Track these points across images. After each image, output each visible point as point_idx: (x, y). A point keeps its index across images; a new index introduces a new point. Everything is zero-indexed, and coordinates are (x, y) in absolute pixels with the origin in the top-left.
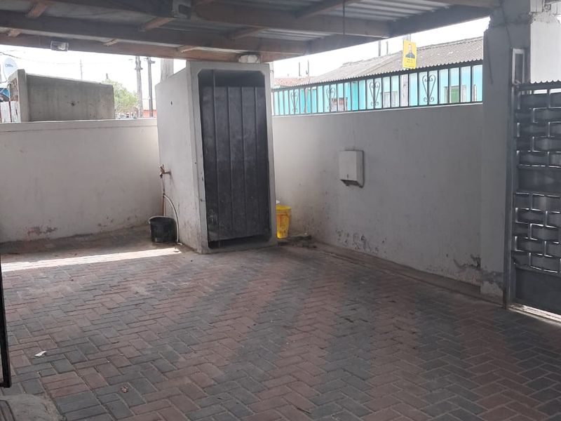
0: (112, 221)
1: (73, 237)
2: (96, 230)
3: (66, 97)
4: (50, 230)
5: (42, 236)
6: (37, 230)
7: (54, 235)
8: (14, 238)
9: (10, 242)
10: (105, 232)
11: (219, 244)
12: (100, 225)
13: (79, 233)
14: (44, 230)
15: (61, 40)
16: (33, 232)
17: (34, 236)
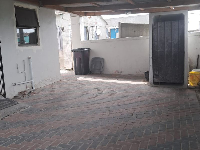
0: (141, 72)
1: (128, 75)
2: (135, 74)
3: (133, 29)
4: (121, 72)
5: (119, 73)
6: (118, 72)
7: (123, 74)
8: (112, 73)
9: (110, 74)
10: (138, 75)
11: (160, 84)
12: (137, 72)
13: (130, 74)
14: (120, 72)
15: (128, 11)
16: (116, 72)
17: (117, 73)
